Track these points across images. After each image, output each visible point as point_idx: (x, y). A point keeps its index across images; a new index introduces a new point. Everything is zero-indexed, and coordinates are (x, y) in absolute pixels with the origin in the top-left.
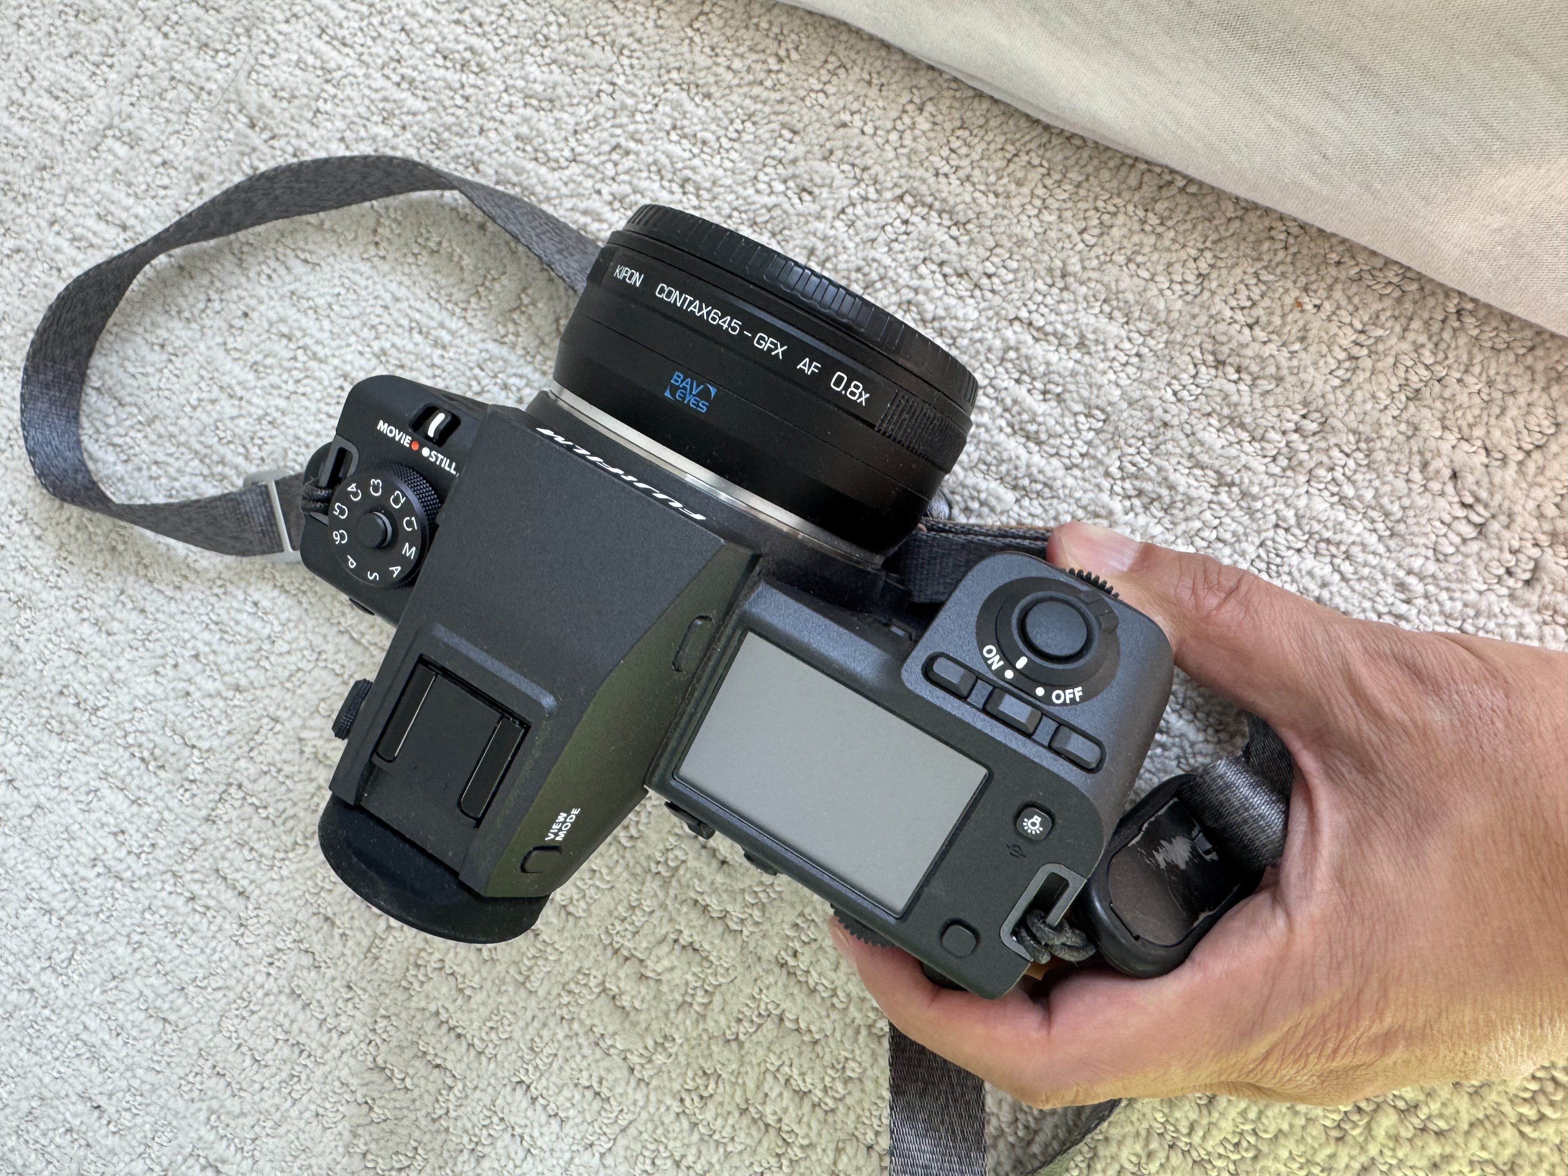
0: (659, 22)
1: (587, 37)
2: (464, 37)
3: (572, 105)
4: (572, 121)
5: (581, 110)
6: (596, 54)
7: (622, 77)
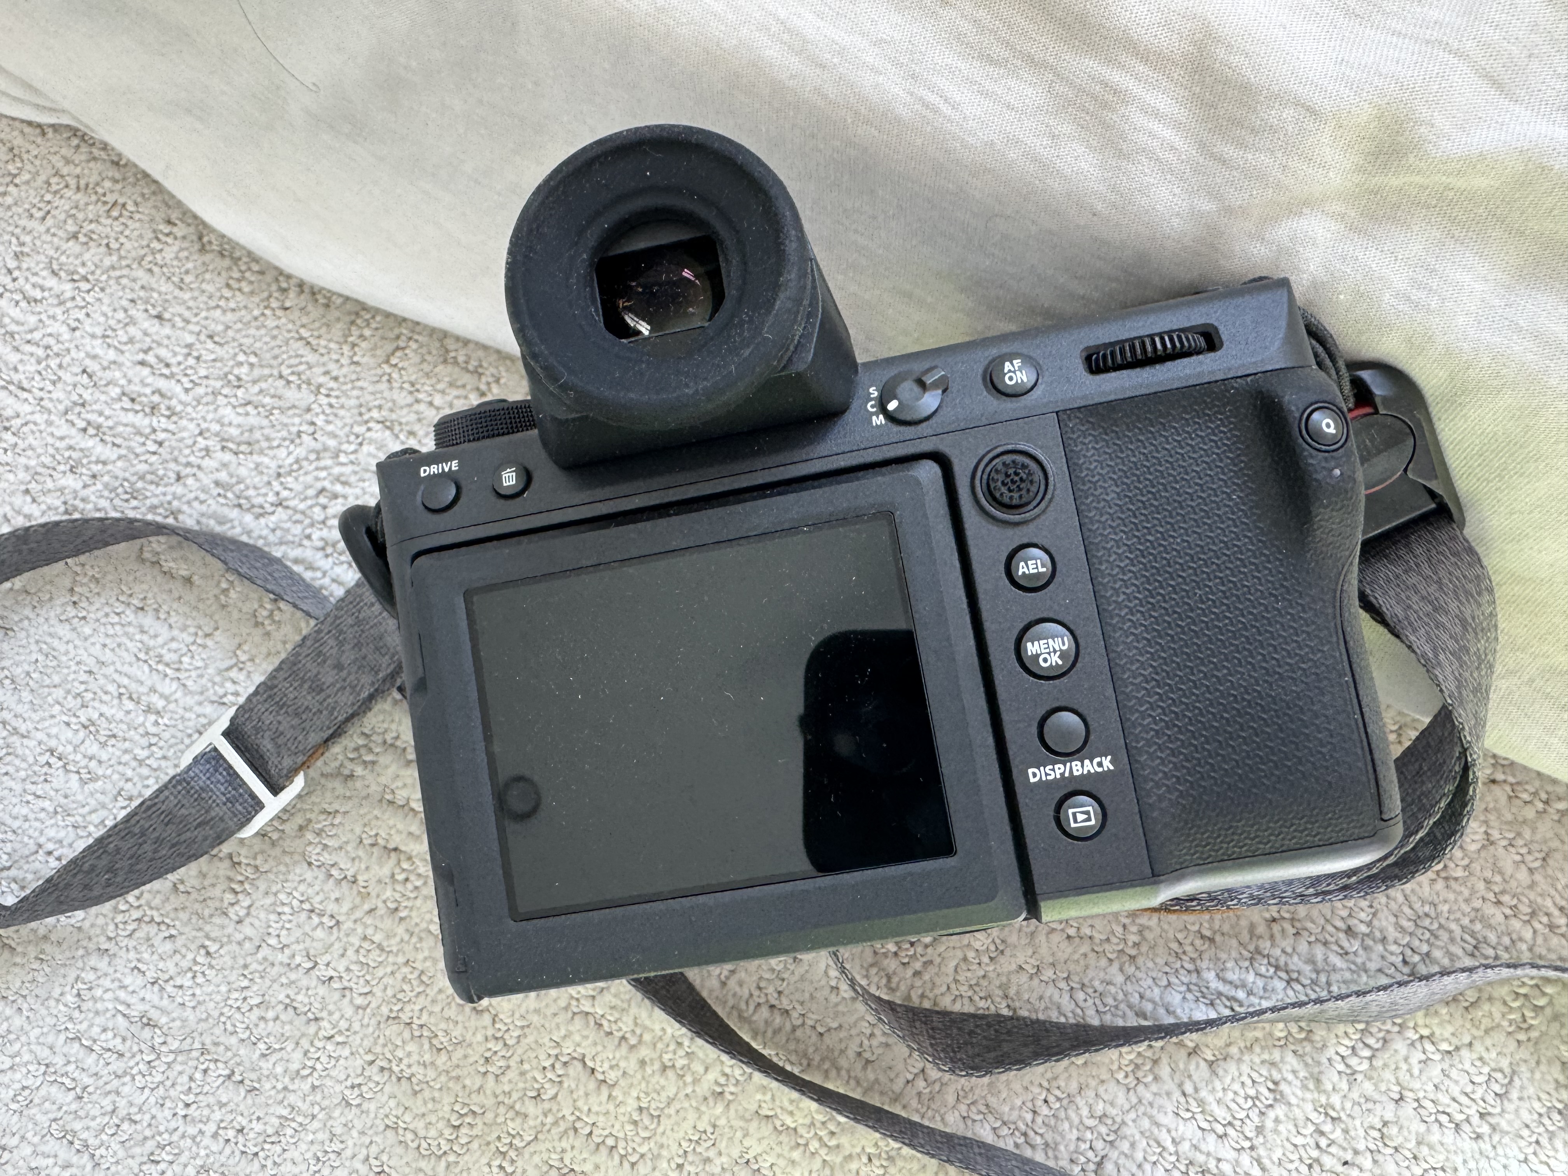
0: (355, 359)
1: (281, 377)
2: (150, 380)
3: (271, 448)
4: (273, 465)
5: (282, 452)
6: (291, 395)
7: (322, 417)
